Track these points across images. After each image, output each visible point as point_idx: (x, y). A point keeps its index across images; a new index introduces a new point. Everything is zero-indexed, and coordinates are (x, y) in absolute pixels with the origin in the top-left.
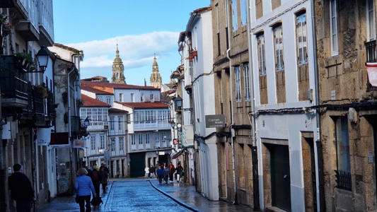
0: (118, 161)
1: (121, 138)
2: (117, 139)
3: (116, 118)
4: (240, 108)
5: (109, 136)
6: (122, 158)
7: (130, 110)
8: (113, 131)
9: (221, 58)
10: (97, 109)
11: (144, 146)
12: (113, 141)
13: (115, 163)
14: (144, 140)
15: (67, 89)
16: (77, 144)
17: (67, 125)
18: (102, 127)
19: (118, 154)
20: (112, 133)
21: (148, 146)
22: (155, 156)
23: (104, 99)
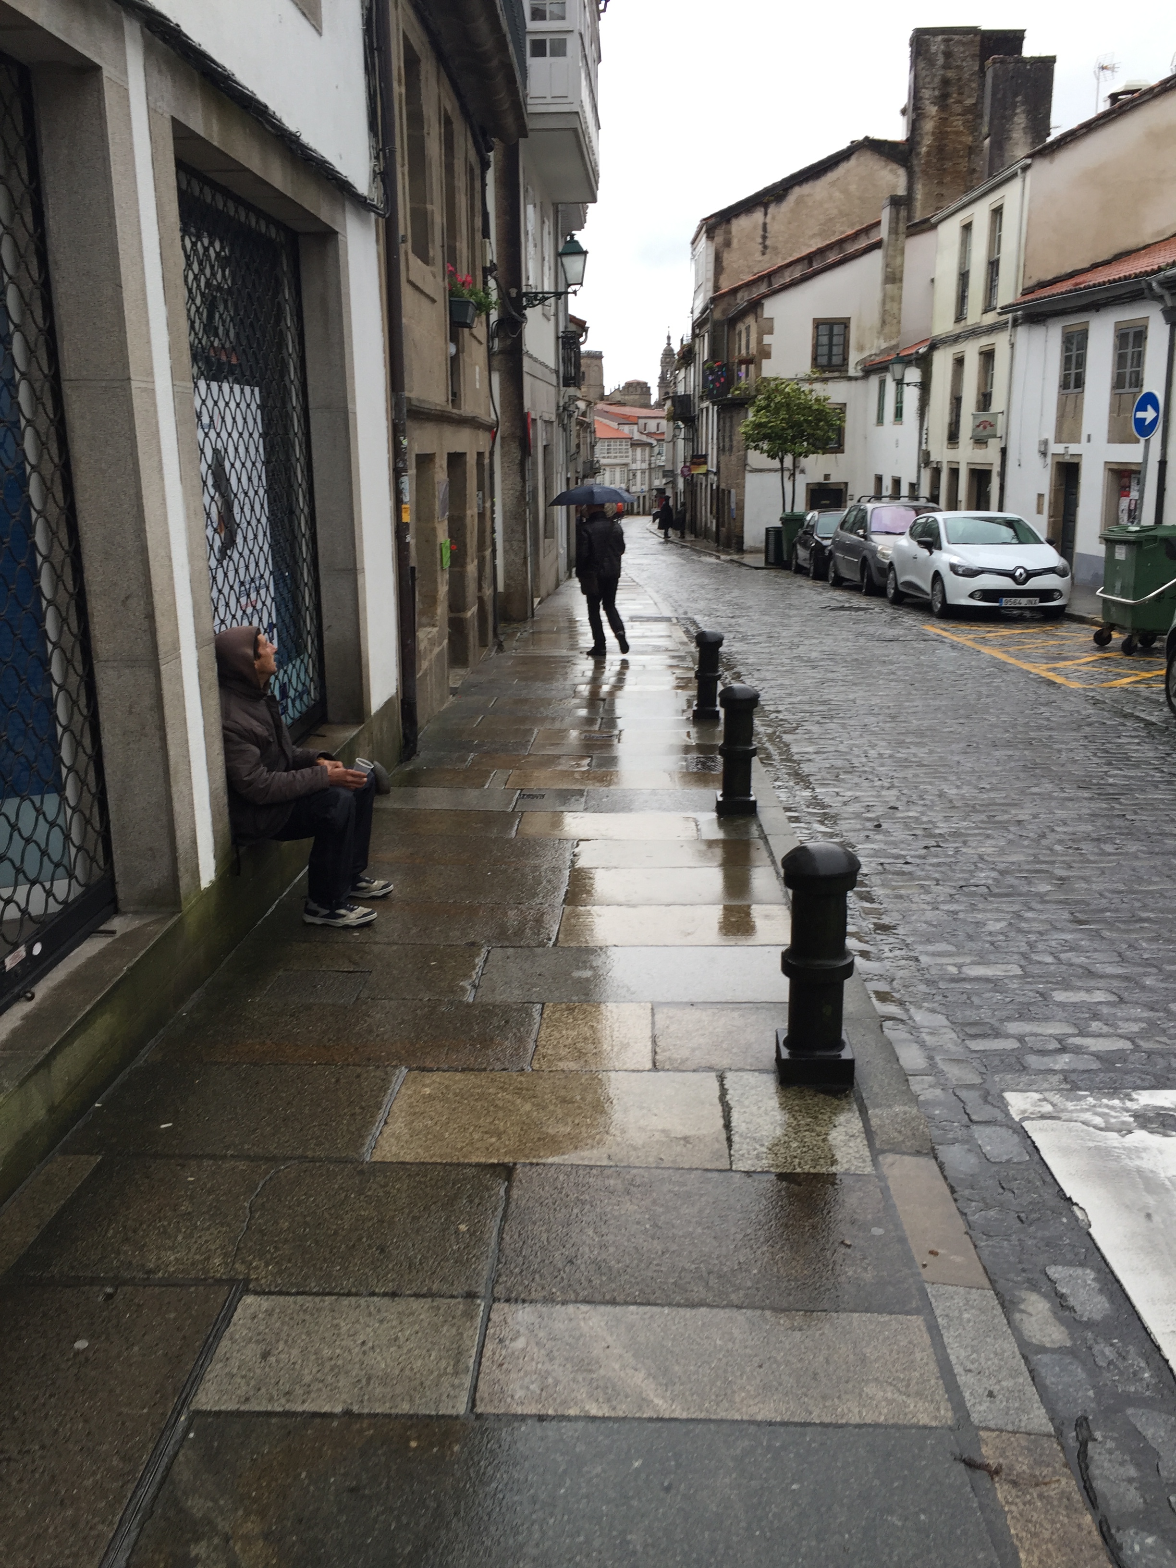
1: (643, 472)
2: (639, 473)
3: (639, 451)
5: (630, 470)
7: (655, 443)
10: (618, 440)
18: (622, 461)
19: (639, 490)
20: (633, 466)
23: (626, 429)
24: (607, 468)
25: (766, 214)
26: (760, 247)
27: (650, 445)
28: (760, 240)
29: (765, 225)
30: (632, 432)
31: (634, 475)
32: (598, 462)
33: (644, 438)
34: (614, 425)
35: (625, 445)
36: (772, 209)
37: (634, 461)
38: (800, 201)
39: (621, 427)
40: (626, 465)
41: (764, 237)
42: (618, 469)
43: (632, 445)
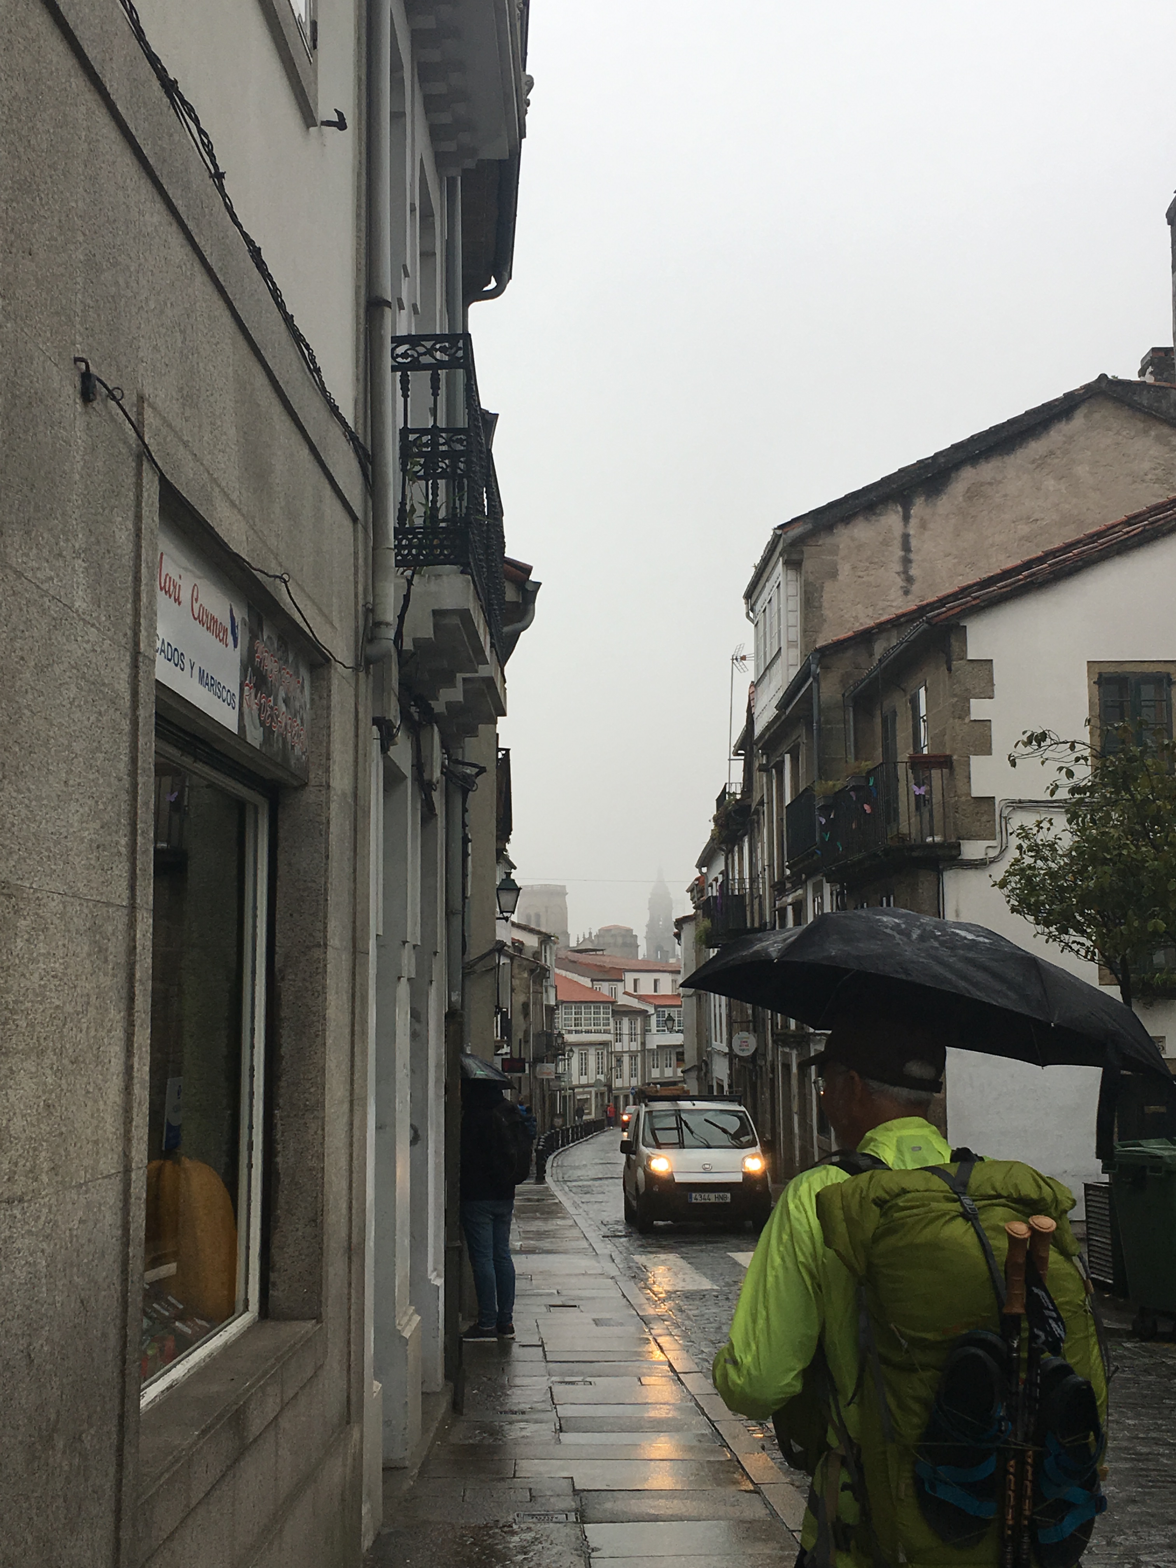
1: (633, 1056)
2: (626, 1058)
3: (626, 1023)
5: (611, 1053)
8: (618, 1045)
10: (592, 1005)
15: (528, 998)
17: (527, 1045)
18: (599, 1038)
19: (626, 1084)
23: (605, 988)
24: (575, 1049)
25: (906, 518)
26: (900, 582)
27: (644, 1014)
28: (898, 568)
29: (906, 538)
30: (613, 991)
31: (619, 1061)
32: (560, 1035)
33: (635, 1003)
34: (586, 982)
35: (603, 1012)
36: (918, 508)
37: (618, 1037)
38: (972, 494)
39: (597, 985)
40: (605, 1044)
41: (906, 561)
42: (592, 1052)
43: (615, 1013)
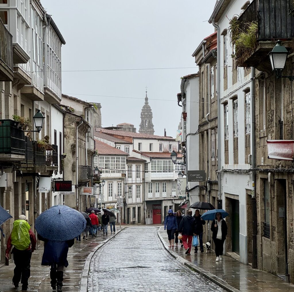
0: (134, 208)
1: (138, 187)
2: (134, 187)
3: (134, 167)
4: (214, 165)
5: (126, 184)
6: (139, 205)
7: (148, 160)
8: (130, 179)
9: (204, 120)
10: (115, 157)
11: (161, 194)
12: (130, 188)
13: (131, 209)
14: (161, 189)
15: (75, 141)
16: (85, 192)
17: (75, 173)
18: (119, 175)
19: (134, 202)
20: (130, 181)
21: (164, 195)
22: (172, 205)
23: (123, 148)
24: (106, 181)
27: (144, 162)
30: (127, 149)
33: (139, 156)
34: (112, 144)
35: (122, 161)
39: (118, 146)
42: (115, 183)
43: (128, 161)
